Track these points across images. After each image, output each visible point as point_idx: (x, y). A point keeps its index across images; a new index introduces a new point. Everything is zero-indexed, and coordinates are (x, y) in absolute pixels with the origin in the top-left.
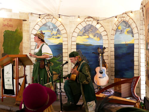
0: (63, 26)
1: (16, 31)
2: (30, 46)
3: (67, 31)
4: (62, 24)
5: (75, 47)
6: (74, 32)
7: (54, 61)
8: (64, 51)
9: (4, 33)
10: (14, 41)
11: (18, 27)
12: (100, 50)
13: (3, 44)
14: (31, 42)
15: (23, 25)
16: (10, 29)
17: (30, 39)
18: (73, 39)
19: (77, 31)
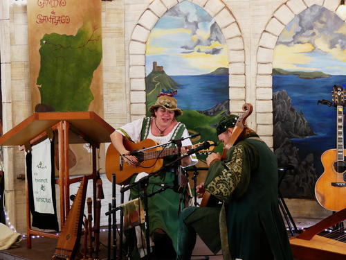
0: (231, 13)
1: (81, 34)
2: (127, 79)
3: (243, 30)
4: (226, 7)
5: (269, 81)
6: (265, 34)
7: (203, 127)
8: (233, 94)
9: (42, 43)
10: (73, 65)
11: (85, 23)
12: (339, 94)
13: (38, 76)
14: (130, 66)
15: (103, 15)
16: (60, 30)
17: (127, 56)
18: (263, 55)
19: (276, 28)
